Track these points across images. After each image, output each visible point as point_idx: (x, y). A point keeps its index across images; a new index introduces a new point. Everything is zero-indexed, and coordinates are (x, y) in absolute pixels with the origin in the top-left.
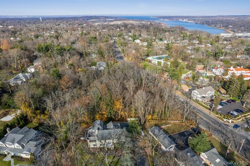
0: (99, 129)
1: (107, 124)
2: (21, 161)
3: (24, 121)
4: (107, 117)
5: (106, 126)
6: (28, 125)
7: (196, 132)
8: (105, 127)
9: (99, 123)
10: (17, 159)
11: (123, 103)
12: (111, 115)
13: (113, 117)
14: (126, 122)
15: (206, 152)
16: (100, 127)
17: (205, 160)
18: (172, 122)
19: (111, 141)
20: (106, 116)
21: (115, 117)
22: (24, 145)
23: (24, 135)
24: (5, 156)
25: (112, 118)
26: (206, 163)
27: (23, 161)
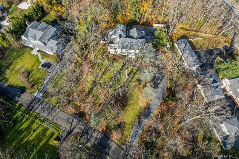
0: (120, 36)
1: (130, 31)
2: (47, 57)
3: (41, 12)
4: (131, 20)
5: (129, 32)
6: (47, 17)
7: (228, 53)
8: (127, 34)
9: (121, 28)
10: (42, 53)
11: (153, 5)
12: (136, 17)
13: (138, 20)
14: (151, 28)
15: (232, 79)
16: (123, 34)
17: (225, 85)
18: (205, 35)
19: (133, 51)
20: (130, 18)
21: (139, 20)
22: (46, 42)
23: (43, 33)
24: (32, 49)
25: (136, 21)
26: (225, 88)
27: (48, 57)
